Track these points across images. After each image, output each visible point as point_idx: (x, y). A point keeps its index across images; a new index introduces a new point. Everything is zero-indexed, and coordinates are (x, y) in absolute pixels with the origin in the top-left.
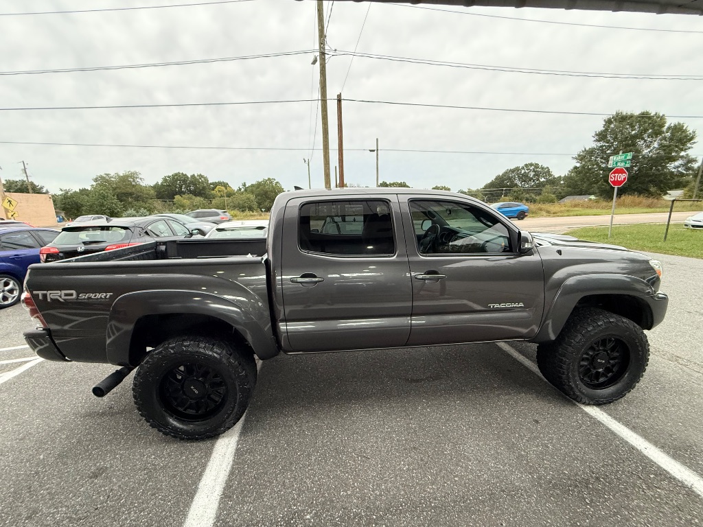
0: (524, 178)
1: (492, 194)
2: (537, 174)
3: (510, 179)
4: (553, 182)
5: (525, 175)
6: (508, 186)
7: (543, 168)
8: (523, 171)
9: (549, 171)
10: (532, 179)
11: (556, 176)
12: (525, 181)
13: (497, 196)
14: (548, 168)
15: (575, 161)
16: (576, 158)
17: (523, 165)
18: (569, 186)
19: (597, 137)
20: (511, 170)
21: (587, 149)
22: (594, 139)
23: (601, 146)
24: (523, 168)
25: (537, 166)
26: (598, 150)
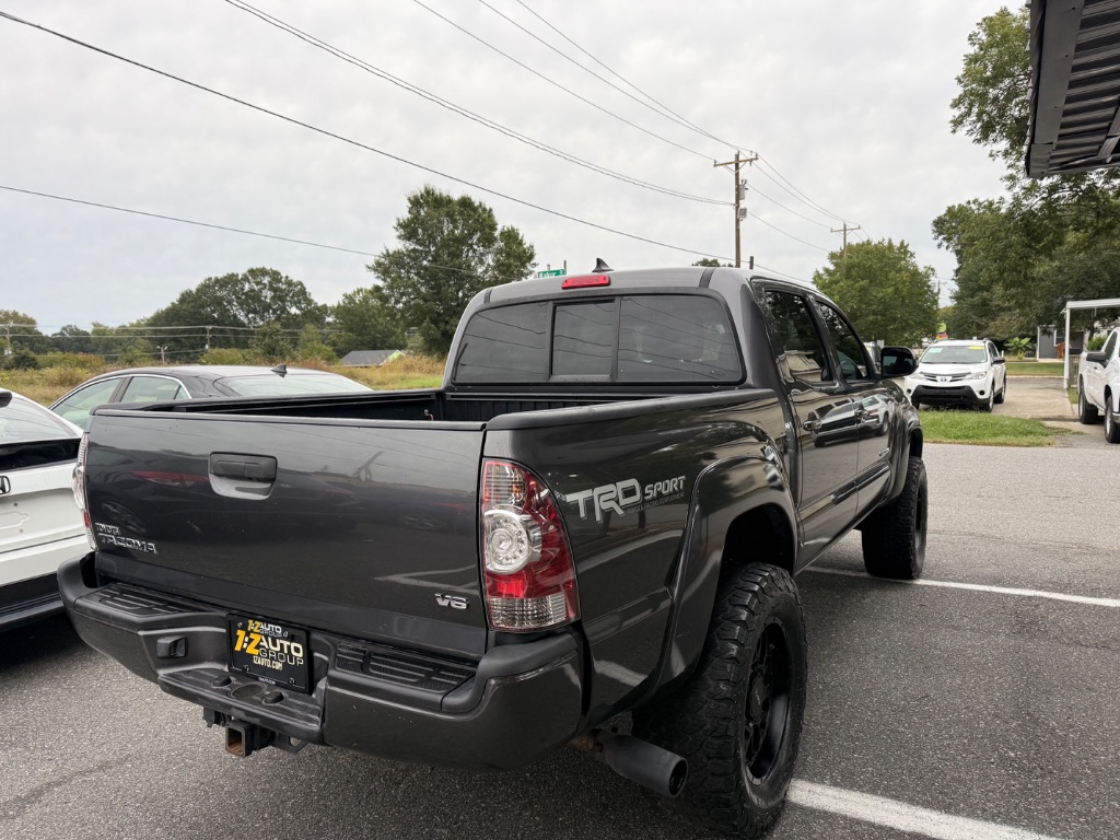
0: (252, 301)
1: (177, 341)
2: (280, 296)
3: (218, 302)
4: (315, 315)
5: (254, 296)
6: (215, 322)
7: (290, 283)
8: (247, 287)
9: (303, 292)
10: (269, 306)
11: (320, 304)
12: (254, 311)
13: (192, 347)
14: (301, 284)
15: (372, 274)
16: (375, 270)
17: (245, 271)
18: (350, 330)
19: (402, 231)
20: (217, 281)
21: (391, 252)
22: (398, 233)
23: (414, 250)
24: (245, 279)
25: (275, 276)
26: (409, 256)
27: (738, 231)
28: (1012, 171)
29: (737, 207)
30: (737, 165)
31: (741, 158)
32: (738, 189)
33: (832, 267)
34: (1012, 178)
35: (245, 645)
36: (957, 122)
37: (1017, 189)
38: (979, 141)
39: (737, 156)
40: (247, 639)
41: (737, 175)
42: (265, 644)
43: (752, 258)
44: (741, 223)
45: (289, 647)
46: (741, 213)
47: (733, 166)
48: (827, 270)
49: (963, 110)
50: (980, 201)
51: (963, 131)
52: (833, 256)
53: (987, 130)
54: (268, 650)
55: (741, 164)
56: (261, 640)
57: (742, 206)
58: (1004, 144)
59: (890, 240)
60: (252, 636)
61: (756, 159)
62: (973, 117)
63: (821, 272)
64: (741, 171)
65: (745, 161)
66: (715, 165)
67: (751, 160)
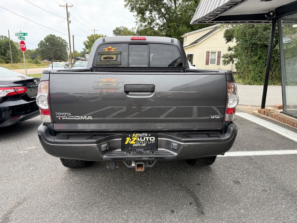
27: (69, 27)
28: (136, 20)
29: (68, 20)
30: (67, 7)
31: (68, 5)
32: (68, 14)
33: (88, 40)
34: (137, 22)
35: (129, 142)
36: (126, 6)
37: (138, 25)
38: (131, 11)
39: (67, 4)
40: (130, 140)
41: (67, 10)
42: (139, 139)
43: (73, 36)
44: (69, 25)
45: (149, 139)
46: (69, 22)
47: (66, 7)
48: (87, 41)
49: (127, 3)
50: (123, 27)
51: (127, 8)
52: (88, 37)
53: (132, 9)
54: (139, 141)
55: (68, 7)
56: (137, 139)
57: (69, 20)
58: (136, 13)
59: (102, 35)
60: (133, 138)
61: (73, 6)
62: (129, 5)
63: (86, 41)
64: (68, 9)
65: (70, 6)
66: (60, 6)
67: (71, 6)
